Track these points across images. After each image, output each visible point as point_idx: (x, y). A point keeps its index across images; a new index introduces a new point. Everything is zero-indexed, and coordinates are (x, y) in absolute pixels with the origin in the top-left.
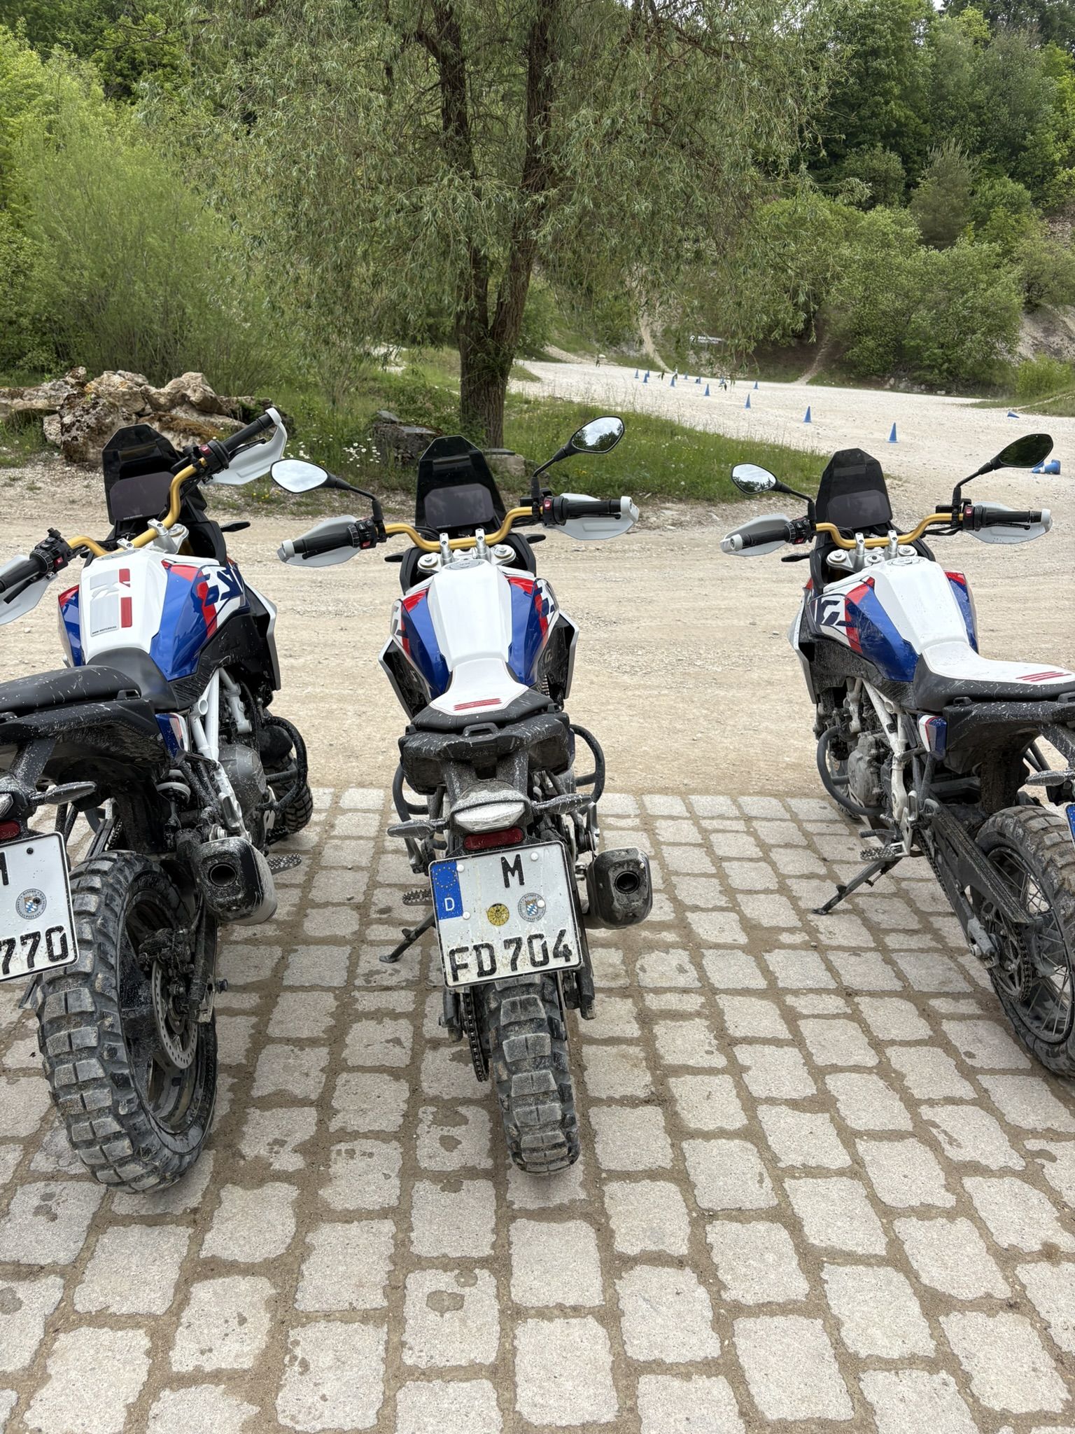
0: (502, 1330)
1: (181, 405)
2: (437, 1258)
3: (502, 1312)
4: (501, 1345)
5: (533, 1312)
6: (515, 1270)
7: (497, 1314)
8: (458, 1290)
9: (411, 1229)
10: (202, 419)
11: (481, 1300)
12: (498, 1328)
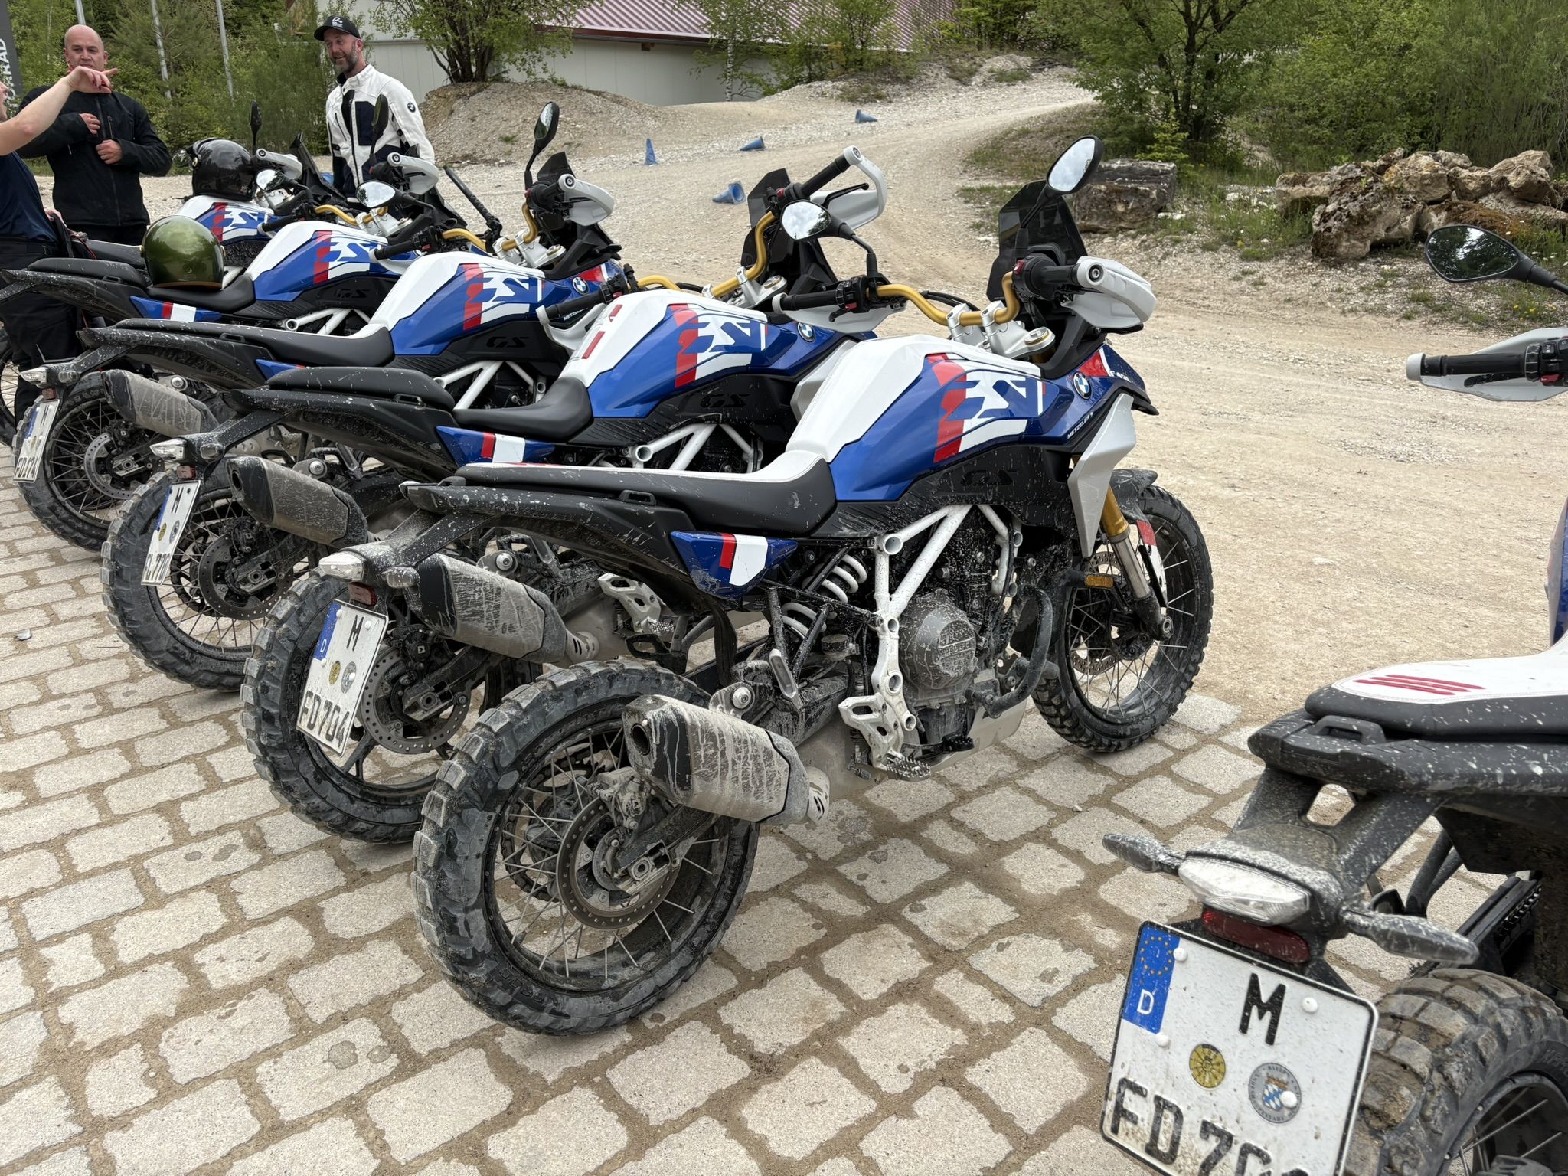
0: (330, 1108)
1: (1495, 191)
2: (395, 1023)
3: (351, 1097)
4: (310, 1116)
5: (362, 1118)
6: (411, 1080)
7: (347, 1093)
8: (361, 1055)
9: (419, 990)
10: (1519, 209)
11: (356, 1077)
12: (329, 1104)
